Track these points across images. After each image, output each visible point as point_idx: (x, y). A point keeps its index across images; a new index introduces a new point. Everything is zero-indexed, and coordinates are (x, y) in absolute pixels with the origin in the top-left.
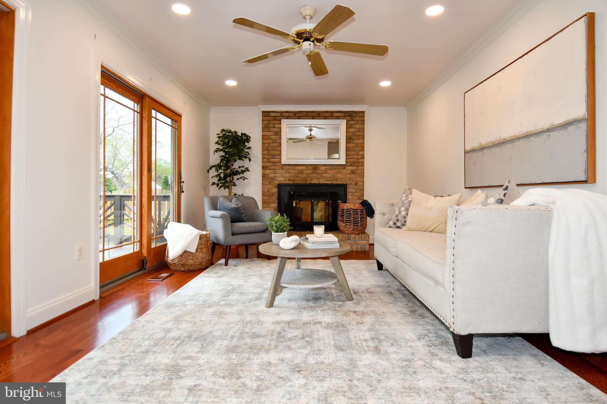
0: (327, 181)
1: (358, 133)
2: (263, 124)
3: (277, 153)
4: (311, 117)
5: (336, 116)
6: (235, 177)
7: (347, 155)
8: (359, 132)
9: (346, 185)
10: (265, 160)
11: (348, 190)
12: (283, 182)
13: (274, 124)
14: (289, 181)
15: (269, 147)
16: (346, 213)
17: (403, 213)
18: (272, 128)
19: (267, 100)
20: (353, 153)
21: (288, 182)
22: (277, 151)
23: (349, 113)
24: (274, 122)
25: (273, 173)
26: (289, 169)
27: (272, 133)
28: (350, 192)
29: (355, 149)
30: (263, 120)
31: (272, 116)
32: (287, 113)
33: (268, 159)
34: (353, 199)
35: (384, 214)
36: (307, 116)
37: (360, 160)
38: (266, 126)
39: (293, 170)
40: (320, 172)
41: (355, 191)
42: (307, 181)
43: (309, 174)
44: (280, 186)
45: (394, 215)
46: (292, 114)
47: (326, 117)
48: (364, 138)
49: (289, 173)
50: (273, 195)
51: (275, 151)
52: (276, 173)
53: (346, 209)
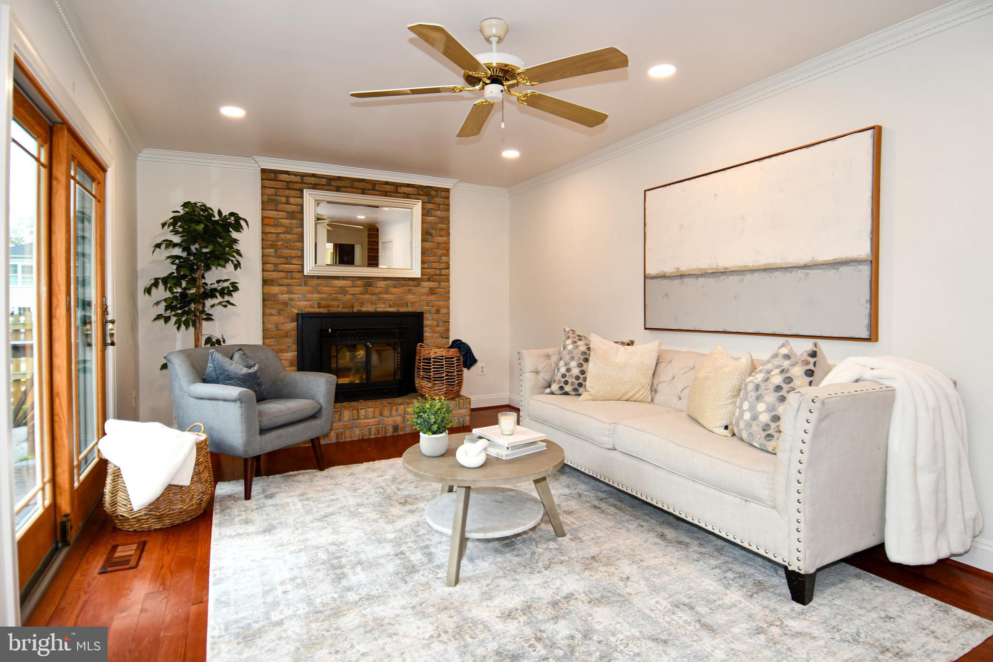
0: (390, 307)
1: (440, 226)
2: (262, 195)
3: (293, 253)
4: (359, 189)
5: (404, 193)
6: (209, 302)
7: (423, 262)
8: (442, 223)
9: (422, 313)
10: (270, 267)
11: (426, 322)
12: (306, 310)
13: (287, 197)
14: (319, 307)
15: (277, 241)
16: (433, 365)
17: (576, 371)
18: (285, 203)
19: (271, 148)
20: (432, 258)
21: (317, 310)
22: (293, 249)
23: (425, 190)
24: (287, 192)
25: (287, 293)
26: (318, 285)
27: (284, 213)
28: (428, 326)
29: (436, 253)
30: (263, 187)
31: (284, 181)
32: (313, 178)
33: (275, 265)
34: (432, 337)
35: (537, 372)
36: (352, 188)
37: (444, 272)
38: (270, 199)
39: (326, 286)
40: (377, 290)
41: (435, 323)
42: (353, 307)
43: (358, 294)
44: (303, 319)
45: (560, 375)
46: (324, 181)
47: (386, 192)
48: (449, 234)
49: (318, 292)
50: (286, 335)
51: (290, 249)
52: (292, 293)
53: (433, 358)
